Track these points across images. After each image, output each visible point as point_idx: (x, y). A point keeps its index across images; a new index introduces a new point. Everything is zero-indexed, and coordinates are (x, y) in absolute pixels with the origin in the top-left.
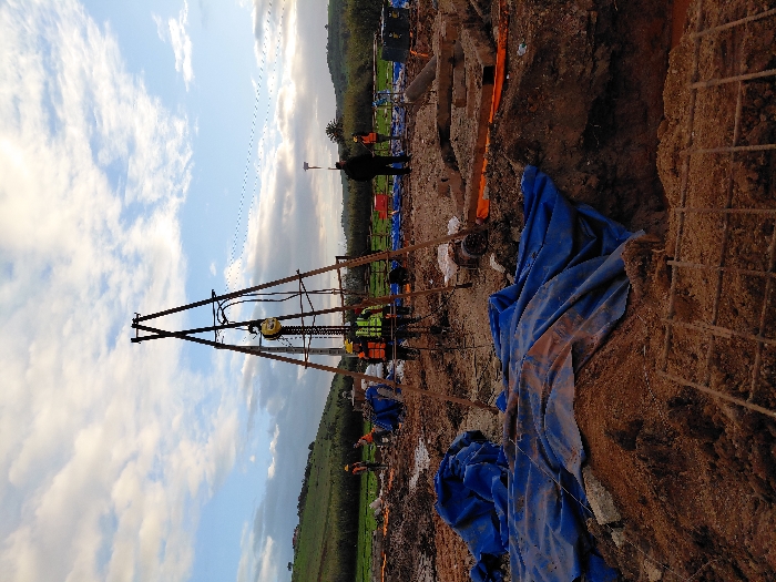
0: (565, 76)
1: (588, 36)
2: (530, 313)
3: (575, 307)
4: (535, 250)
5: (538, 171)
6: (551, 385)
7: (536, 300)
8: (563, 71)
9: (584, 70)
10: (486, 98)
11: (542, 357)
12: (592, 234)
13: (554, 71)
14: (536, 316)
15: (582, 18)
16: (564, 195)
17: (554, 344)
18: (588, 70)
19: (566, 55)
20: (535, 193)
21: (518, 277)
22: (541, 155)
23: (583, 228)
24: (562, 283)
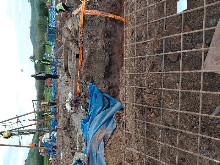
0: (98, 59)
1: (103, 50)
2: (92, 126)
3: (104, 124)
4: (93, 106)
5: (92, 84)
6: (98, 149)
7: (94, 122)
8: (97, 58)
9: (103, 59)
10: (77, 62)
11: (95, 140)
12: (108, 102)
13: (95, 58)
14: (94, 127)
15: (101, 45)
16: (100, 91)
17: (99, 136)
18: (104, 58)
19: (98, 54)
20: (92, 90)
21: (89, 114)
22: (93, 80)
23: (105, 100)
24: (100, 116)
